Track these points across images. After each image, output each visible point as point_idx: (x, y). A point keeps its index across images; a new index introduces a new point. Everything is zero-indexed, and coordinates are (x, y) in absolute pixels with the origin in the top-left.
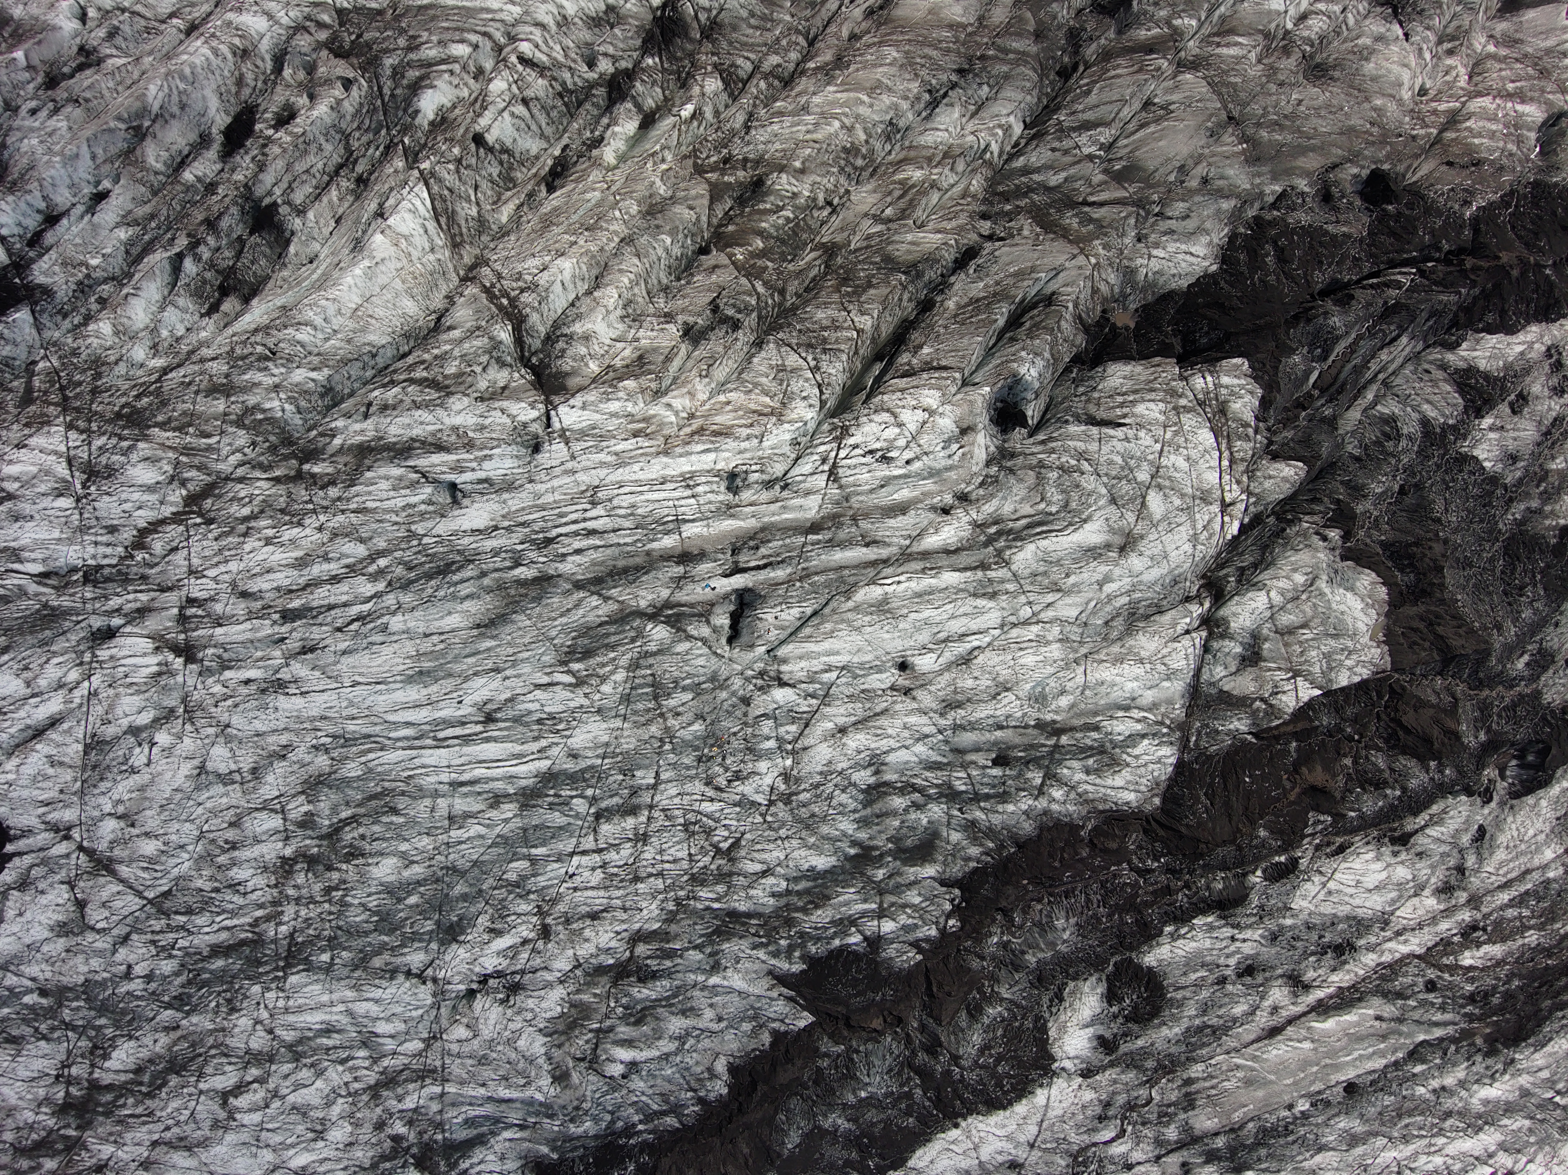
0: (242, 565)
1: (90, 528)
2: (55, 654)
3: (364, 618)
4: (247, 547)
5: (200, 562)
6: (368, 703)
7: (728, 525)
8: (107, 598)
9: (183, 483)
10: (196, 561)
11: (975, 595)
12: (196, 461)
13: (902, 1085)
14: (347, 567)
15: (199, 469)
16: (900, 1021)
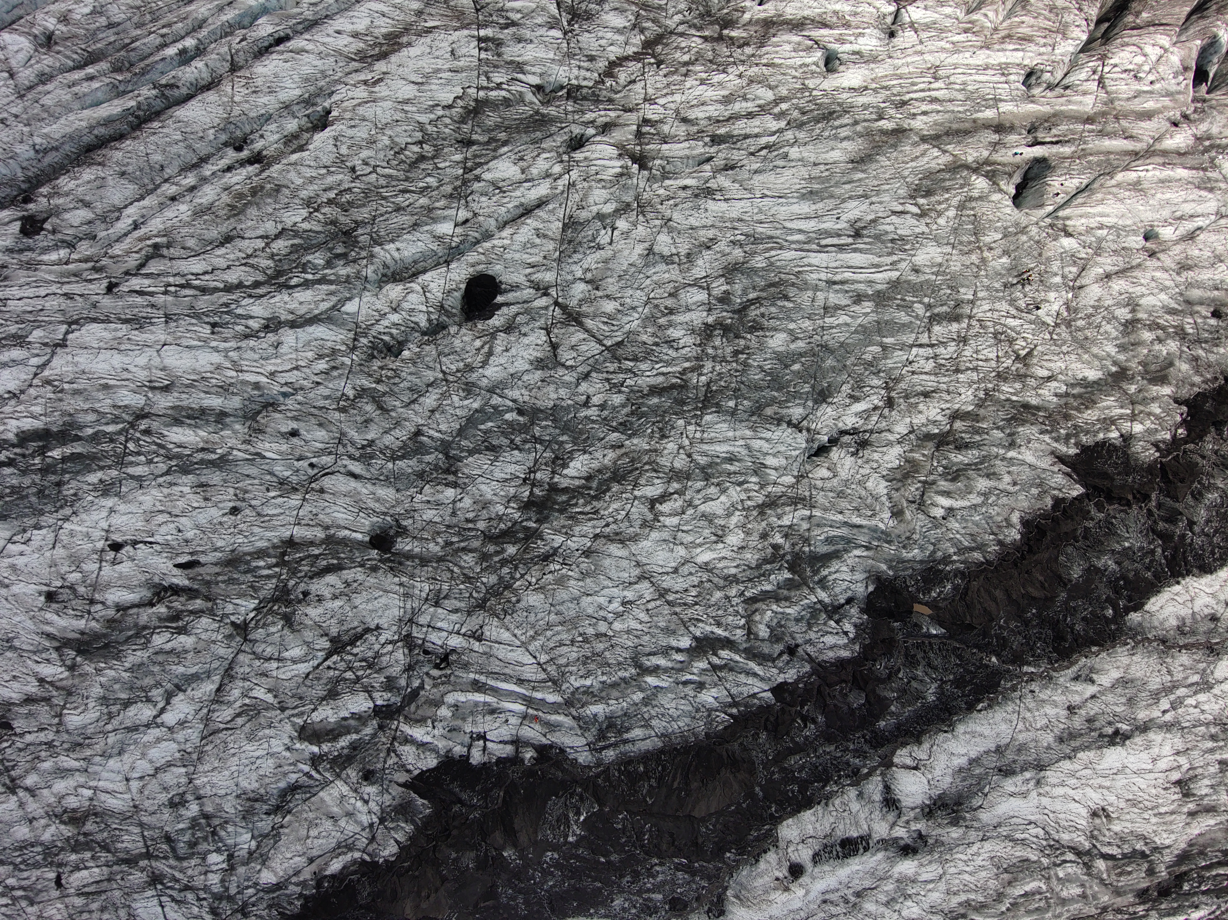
0: (684, 98)
1: (575, 55)
2: (544, 150)
3: (771, 147)
4: (688, 84)
5: (654, 92)
6: (772, 212)
7: (1031, 107)
8: (583, 112)
9: (642, 31)
10: (650, 91)
11: (1199, 188)
12: (652, 15)
13: (1150, 543)
14: (759, 106)
15: (653, 21)
16: (1146, 498)
